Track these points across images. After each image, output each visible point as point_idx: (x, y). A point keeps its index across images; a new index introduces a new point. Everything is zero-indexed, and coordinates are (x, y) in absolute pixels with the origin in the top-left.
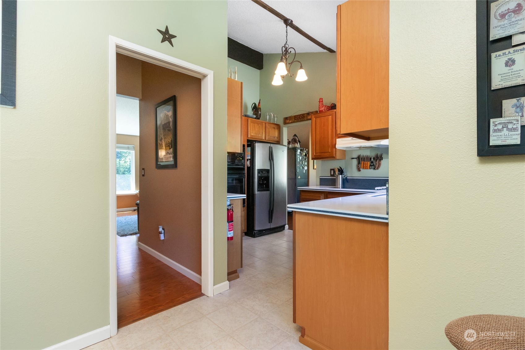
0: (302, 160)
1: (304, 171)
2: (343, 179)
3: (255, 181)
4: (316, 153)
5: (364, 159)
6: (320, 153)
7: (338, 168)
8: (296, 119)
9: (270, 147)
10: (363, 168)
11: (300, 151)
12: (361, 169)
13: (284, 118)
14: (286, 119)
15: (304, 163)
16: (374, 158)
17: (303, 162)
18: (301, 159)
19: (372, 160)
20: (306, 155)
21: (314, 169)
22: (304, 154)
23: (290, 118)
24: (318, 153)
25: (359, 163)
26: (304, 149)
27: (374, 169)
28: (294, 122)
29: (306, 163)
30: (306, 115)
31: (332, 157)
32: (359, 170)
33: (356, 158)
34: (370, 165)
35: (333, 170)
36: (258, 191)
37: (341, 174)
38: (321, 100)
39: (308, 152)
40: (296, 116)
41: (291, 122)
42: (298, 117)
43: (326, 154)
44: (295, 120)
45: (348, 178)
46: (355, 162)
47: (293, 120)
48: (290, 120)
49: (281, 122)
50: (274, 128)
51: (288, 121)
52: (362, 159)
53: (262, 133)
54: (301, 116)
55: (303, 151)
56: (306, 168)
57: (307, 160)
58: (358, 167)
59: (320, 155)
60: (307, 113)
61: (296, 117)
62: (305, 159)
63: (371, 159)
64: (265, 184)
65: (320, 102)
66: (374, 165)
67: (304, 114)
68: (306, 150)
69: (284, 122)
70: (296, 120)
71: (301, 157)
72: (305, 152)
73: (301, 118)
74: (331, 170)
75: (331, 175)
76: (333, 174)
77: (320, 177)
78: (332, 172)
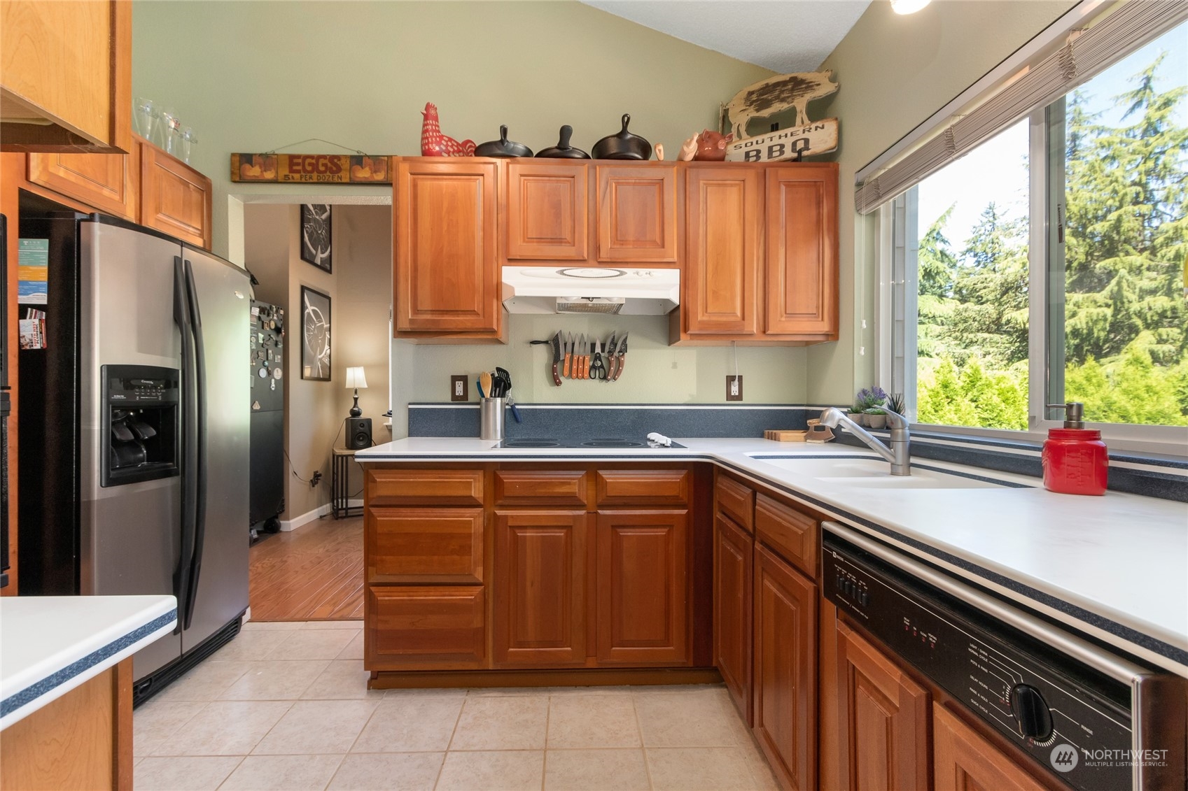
0: (266, 347)
1: (273, 385)
2: (506, 409)
3: (90, 432)
4: (416, 311)
5: (573, 344)
6: (433, 312)
7: (493, 375)
8: (298, 172)
9: (177, 261)
10: (570, 376)
11: (260, 312)
12: (562, 379)
13: (233, 155)
14: (247, 159)
15: (271, 357)
16: (603, 346)
17: (270, 351)
18: (261, 341)
19: (598, 350)
20: (278, 330)
21: (302, 378)
22: (273, 327)
23: (267, 160)
24: (425, 312)
25: (556, 358)
26: (271, 307)
27: (605, 378)
28: (286, 181)
29: (279, 358)
30: (345, 164)
31: (489, 335)
32: (556, 382)
33: (546, 342)
34: (593, 367)
35: (464, 379)
37: (502, 395)
38: (432, 112)
39: (285, 319)
40: (298, 157)
41: (269, 175)
42: (310, 164)
43: (461, 318)
44: (292, 171)
45: (517, 407)
46: (541, 356)
47: (284, 171)
48: (265, 167)
49: (217, 173)
50: (186, 184)
51: (255, 171)
52: (565, 344)
53: (122, 186)
54: (322, 161)
55: (268, 315)
56: (278, 374)
57: (280, 346)
58: (554, 370)
59: (433, 321)
60: (352, 157)
61: (300, 161)
62: (276, 344)
63: (593, 345)
64: (149, 443)
65: (426, 117)
66: (602, 366)
67: (338, 157)
68: (277, 312)
69: (232, 173)
70: (297, 176)
71: (261, 336)
72: (275, 318)
73: (322, 169)
74: (455, 379)
75: (455, 399)
76: (462, 394)
77: (410, 404)
78: (462, 386)
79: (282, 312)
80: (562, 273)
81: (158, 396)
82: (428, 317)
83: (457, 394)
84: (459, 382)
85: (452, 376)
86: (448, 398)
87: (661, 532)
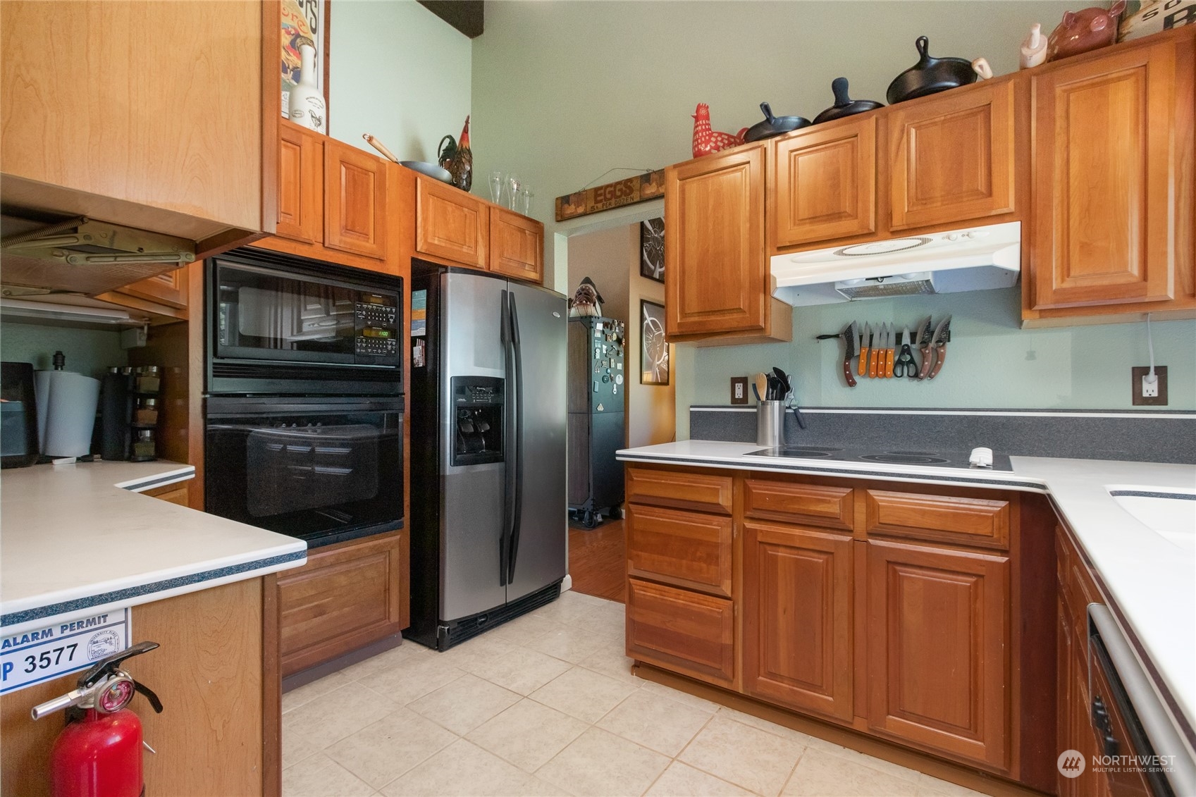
0: (609, 356)
1: (615, 389)
2: (786, 414)
3: (445, 425)
4: (684, 314)
5: (871, 336)
6: (700, 313)
7: (768, 376)
8: (601, 201)
9: (504, 293)
10: (868, 374)
11: (604, 327)
12: (857, 378)
13: (557, 199)
14: (564, 201)
15: (613, 366)
16: (913, 336)
17: (612, 360)
18: (604, 352)
19: (906, 340)
20: (619, 341)
21: (641, 383)
22: (615, 338)
23: (579, 197)
24: (692, 315)
25: (849, 354)
26: (613, 322)
27: (916, 376)
28: (593, 212)
29: (620, 366)
30: (636, 185)
31: (754, 331)
32: (851, 383)
33: (836, 336)
34: (899, 363)
35: (744, 381)
36: (456, 463)
37: (781, 397)
38: (703, 112)
39: (626, 332)
40: (600, 188)
41: (581, 210)
42: (610, 192)
43: (727, 317)
44: (597, 202)
45: (801, 411)
46: (832, 351)
47: (591, 203)
48: (578, 205)
49: (545, 214)
50: (522, 231)
51: (570, 210)
52: (861, 337)
53: (476, 242)
54: (619, 187)
55: (611, 329)
56: (619, 380)
57: (621, 355)
58: (846, 368)
59: (700, 323)
60: (642, 177)
61: (602, 191)
62: (618, 354)
63: (899, 336)
64: (486, 434)
65: (697, 118)
66: (912, 361)
67: (630, 180)
68: (619, 325)
69: (557, 214)
70: (600, 205)
71: (604, 347)
72: (617, 331)
73: (618, 193)
74: (734, 381)
75: (735, 401)
76: (741, 397)
77: (692, 407)
78: (741, 388)
79: (623, 325)
80: (841, 253)
81: (489, 399)
82: (696, 319)
83: (737, 397)
84: (739, 384)
85: (732, 378)
86: (728, 401)
87: (964, 582)
